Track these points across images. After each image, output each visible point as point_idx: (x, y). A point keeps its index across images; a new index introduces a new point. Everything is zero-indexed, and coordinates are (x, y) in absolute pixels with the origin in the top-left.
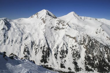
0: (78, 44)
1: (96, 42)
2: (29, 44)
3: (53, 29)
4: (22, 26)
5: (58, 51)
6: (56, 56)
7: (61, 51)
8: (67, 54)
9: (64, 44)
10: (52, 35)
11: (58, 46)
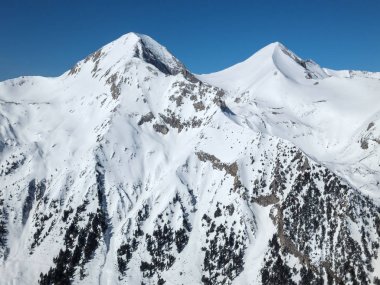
0: (241, 201)
1: (335, 187)
2: (14, 193)
3: (149, 126)
4: (18, 110)
5: (139, 233)
6: (124, 257)
7: (155, 234)
8: (180, 249)
9: (177, 199)
10: (134, 155)
11: (146, 207)
